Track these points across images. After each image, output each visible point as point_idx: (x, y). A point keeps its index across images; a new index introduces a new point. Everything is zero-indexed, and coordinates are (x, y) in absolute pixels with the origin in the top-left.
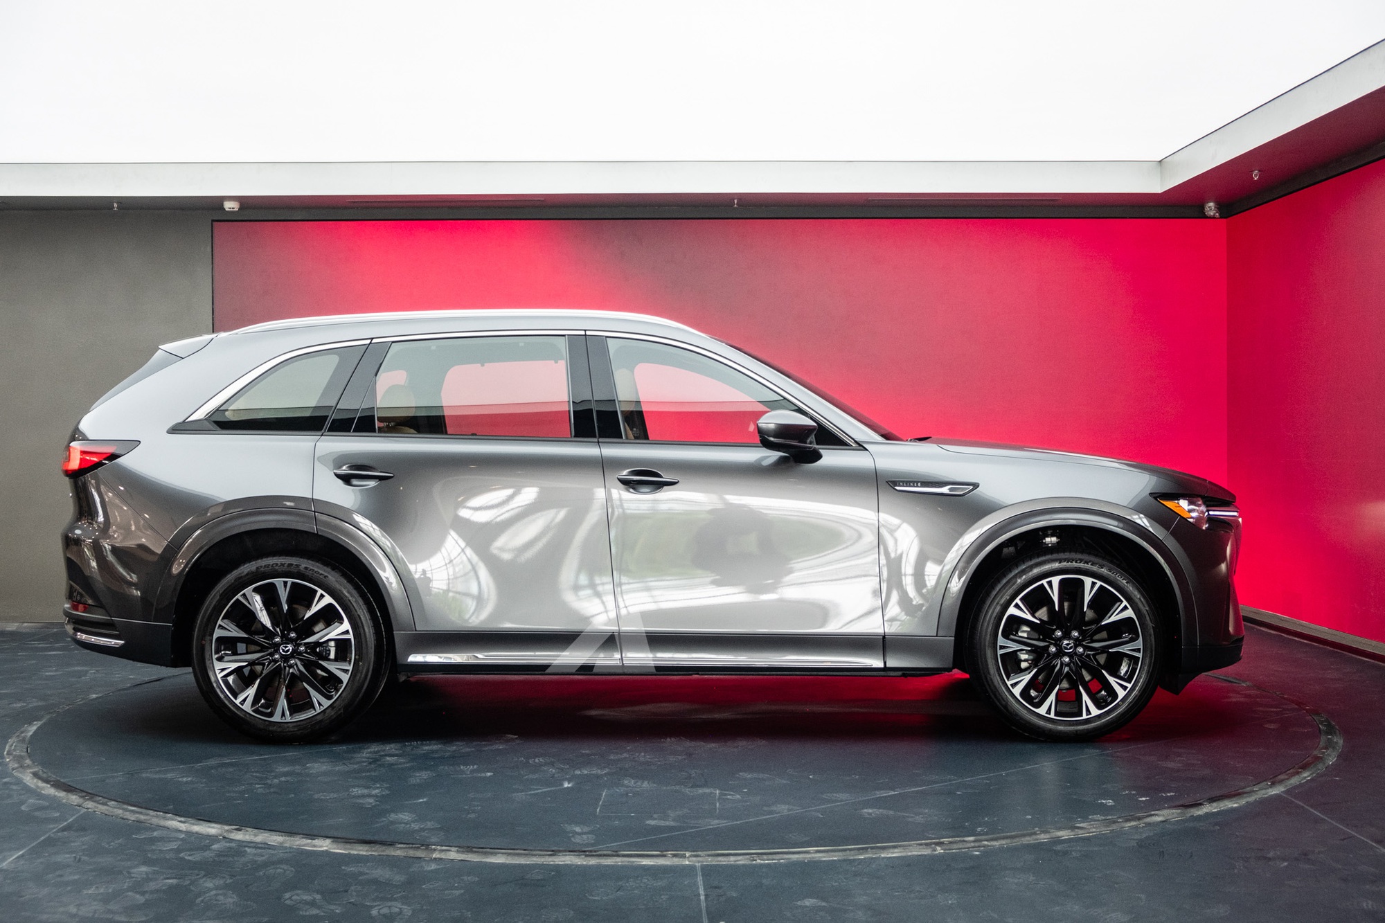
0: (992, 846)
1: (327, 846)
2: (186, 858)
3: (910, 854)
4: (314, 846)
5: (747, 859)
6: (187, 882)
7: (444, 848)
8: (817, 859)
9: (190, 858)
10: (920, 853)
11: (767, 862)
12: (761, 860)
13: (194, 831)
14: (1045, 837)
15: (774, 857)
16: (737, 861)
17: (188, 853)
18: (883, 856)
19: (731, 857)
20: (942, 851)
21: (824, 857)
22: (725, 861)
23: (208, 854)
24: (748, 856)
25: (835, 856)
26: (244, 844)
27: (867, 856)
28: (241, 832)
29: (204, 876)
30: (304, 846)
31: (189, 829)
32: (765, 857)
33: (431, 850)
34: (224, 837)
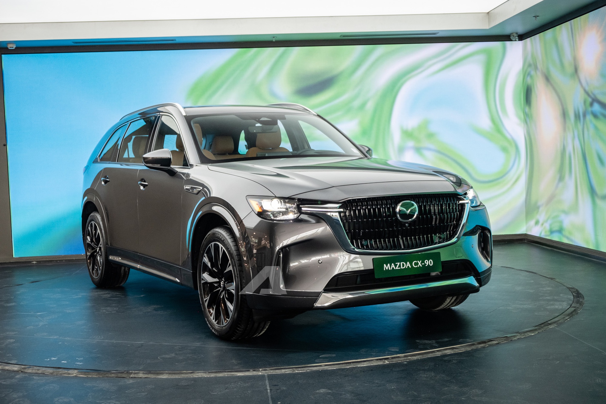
0: (413, 359)
2: (3, 383)
3: (372, 365)
4: (69, 374)
5: (291, 371)
6: (4, 395)
7: (136, 372)
8: (326, 369)
9: (4, 383)
10: (377, 364)
12: (298, 371)
13: (6, 369)
14: (439, 353)
15: (304, 369)
16: (286, 372)
17: (3, 380)
18: (359, 366)
19: (283, 370)
20: (388, 362)
21: (329, 368)
22: (280, 372)
23: (13, 381)
24: (291, 369)
25: (334, 367)
26: (33, 374)
27: (351, 366)
28: (30, 369)
29: (12, 392)
30: (64, 374)
31: (3, 368)
32: (300, 369)
33: (130, 373)
34: (22, 372)
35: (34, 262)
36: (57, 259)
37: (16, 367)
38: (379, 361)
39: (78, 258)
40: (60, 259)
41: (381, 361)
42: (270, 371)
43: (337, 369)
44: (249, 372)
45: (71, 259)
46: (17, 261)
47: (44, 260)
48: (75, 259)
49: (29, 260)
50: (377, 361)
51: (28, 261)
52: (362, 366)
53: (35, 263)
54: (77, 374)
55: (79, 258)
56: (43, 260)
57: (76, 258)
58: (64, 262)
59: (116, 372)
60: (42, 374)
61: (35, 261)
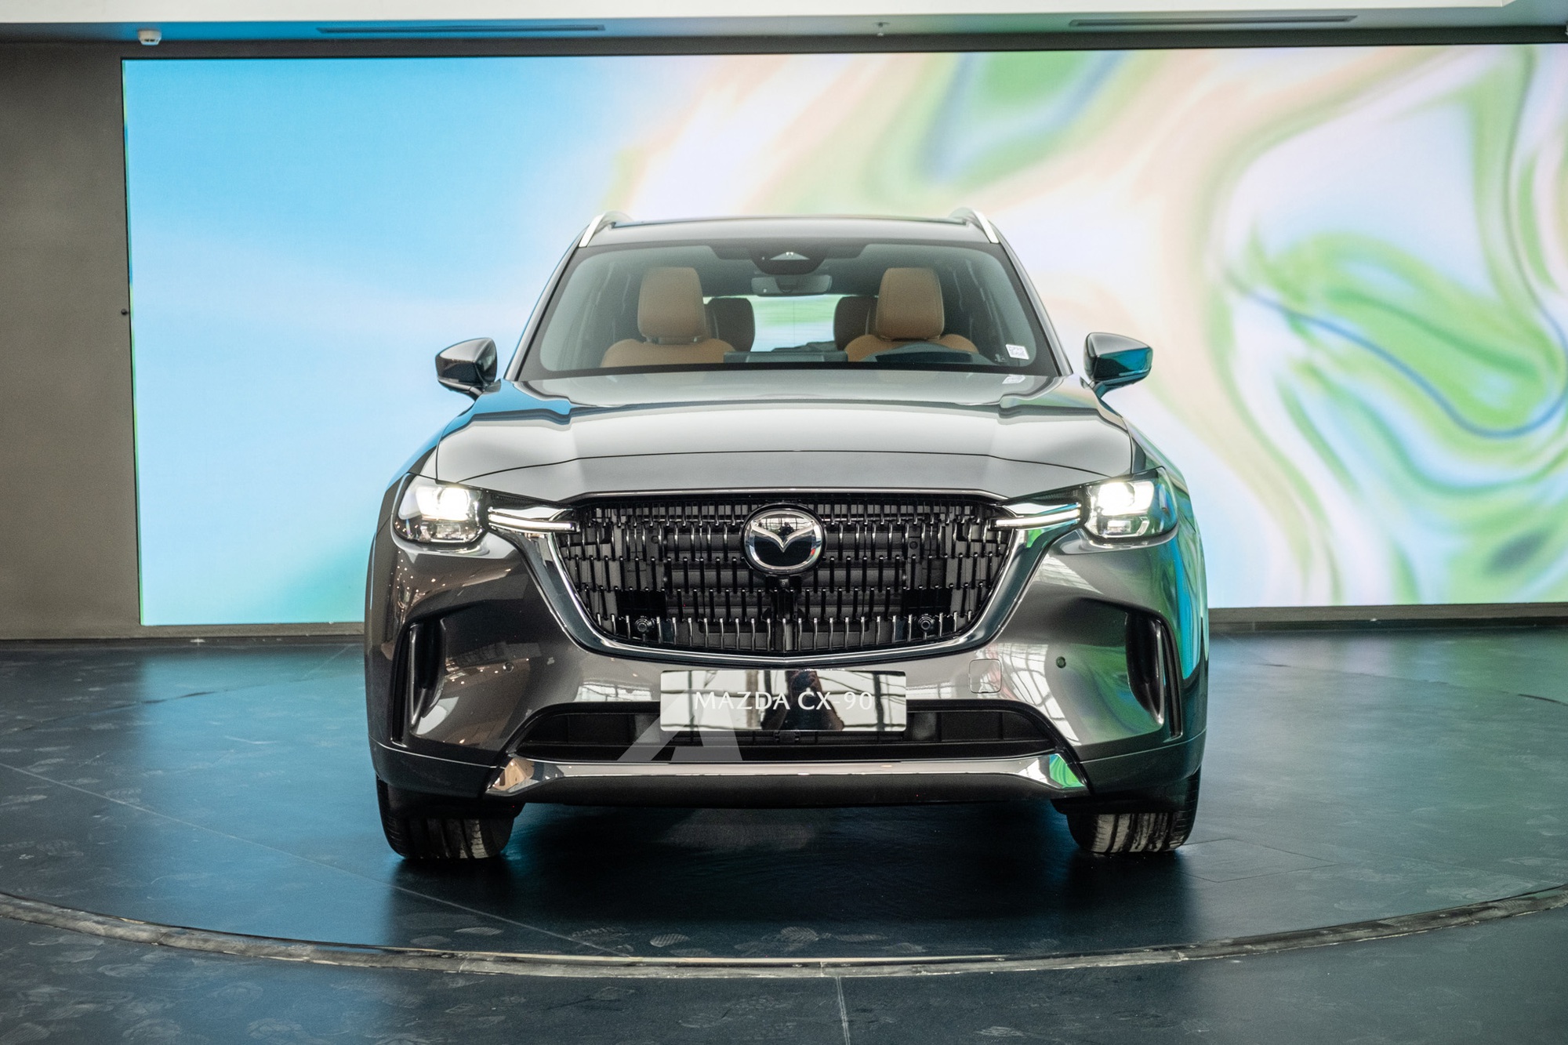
0: (1258, 951)
1: (308, 956)
2: (107, 973)
3: (1140, 963)
4: (290, 955)
5: (909, 970)
6: (110, 1008)
8: (1008, 970)
9: (112, 974)
10: (1154, 962)
11: (936, 974)
12: (927, 971)
13: (117, 935)
14: (1334, 939)
15: (948, 966)
16: (894, 973)
17: (109, 966)
18: (1101, 965)
19: (885, 967)
20: (1187, 959)
21: (1017, 967)
22: (876, 973)
23: (137, 968)
24: (908, 967)
25: (1033, 966)
26: (191, 953)
27: (1078, 965)
28: (184, 937)
29: (134, 998)
30: (276, 954)
31: (109, 933)
32: (933, 967)
33: (458, 959)
34: (161, 944)
35: (198, 641)
36: (261, 634)
37: (144, 931)
38: (1161, 952)
39: (318, 633)
40: (269, 634)
41: (1166, 953)
42: (850, 968)
43: (1038, 972)
44: (789, 969)
45: (300, 634)
46: (152, 635)
47: (225, 635)
48: (311, 636)
49: (185, 635)
50: (1156, 953)
51: (182, 636)
52: (1111, 965)
53: (201, 643)
54: (312, 955)
55: (322, 633)
56: (221, 635)
57: (314, 634)
58: (280, 642)
59: (419, 954)
60: (214, 952)
61: (200, 638)
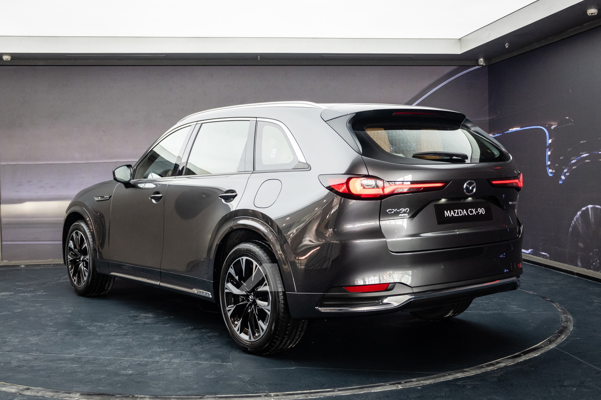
0: (426, 383)
1: (78, 397)
3: (386, 390)
4: (71, 398)
5: (304, 396)
7: (142, 396)
8: (340, 395)
10: (391, 389)
11: (314, 397)
12: (311, 397)
14: (451, 377)
15: (317, 394)
16: (299, 397)
18: (372, 391)
19: (295, 395)
20: (402, 388)
21: (343, 393)
22: (292, 398)
24: (304, 395)
25: (348, 393)
26: (32, 397)
27: (364, 392)
28: (28, 391)
30: (65, 397)
32: (313, 395)
33: (135, 397)
34: (20, 394)
35: (23, 266)
36: (45, 263)
37: (13, 388)
38: (392, 385)
40: (49, 263)
41: (394, 385)
42: (283, 396)
43: (351, 395)
44: (260, 397)
46: (6, 265)
49: (18, 264)
51: (16, 264)
52: (376, 391)
53: (23, 267)
54: (79, 397)
56: (31, 264)
58: (52, 266)
59: (121, 396)
60: (41, 397)
61: (23, 265)
